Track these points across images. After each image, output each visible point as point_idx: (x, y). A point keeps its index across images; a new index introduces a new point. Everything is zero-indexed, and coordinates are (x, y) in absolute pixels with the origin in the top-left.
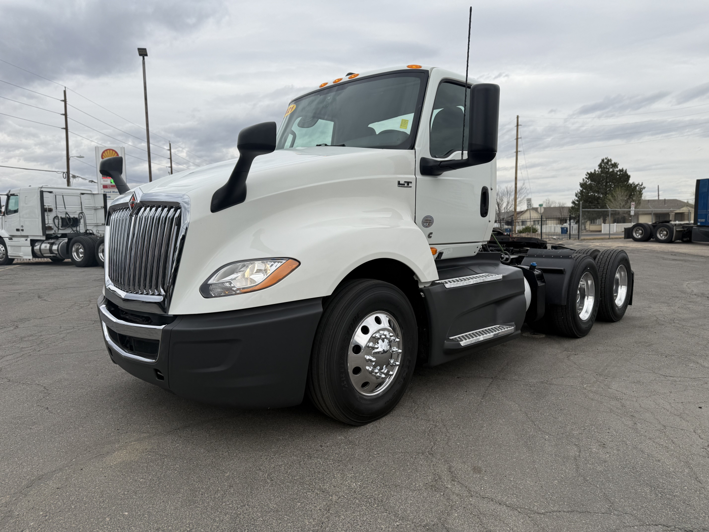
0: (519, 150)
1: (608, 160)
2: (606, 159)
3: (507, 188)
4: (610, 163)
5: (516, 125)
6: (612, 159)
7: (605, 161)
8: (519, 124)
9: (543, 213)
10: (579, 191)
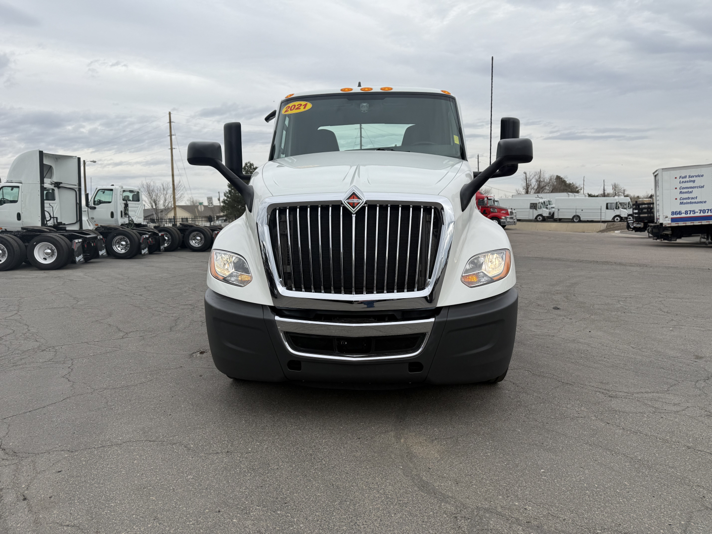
0: (173, 147)
1: (251, 164)
2: (249, 163)
3: (163, 185)
4: (252, 167)
5: (168, 121)
6: (254, 164)
7: (248, 164)
8: (172, 120)
9: (204, 210)
10: (228, 191)
